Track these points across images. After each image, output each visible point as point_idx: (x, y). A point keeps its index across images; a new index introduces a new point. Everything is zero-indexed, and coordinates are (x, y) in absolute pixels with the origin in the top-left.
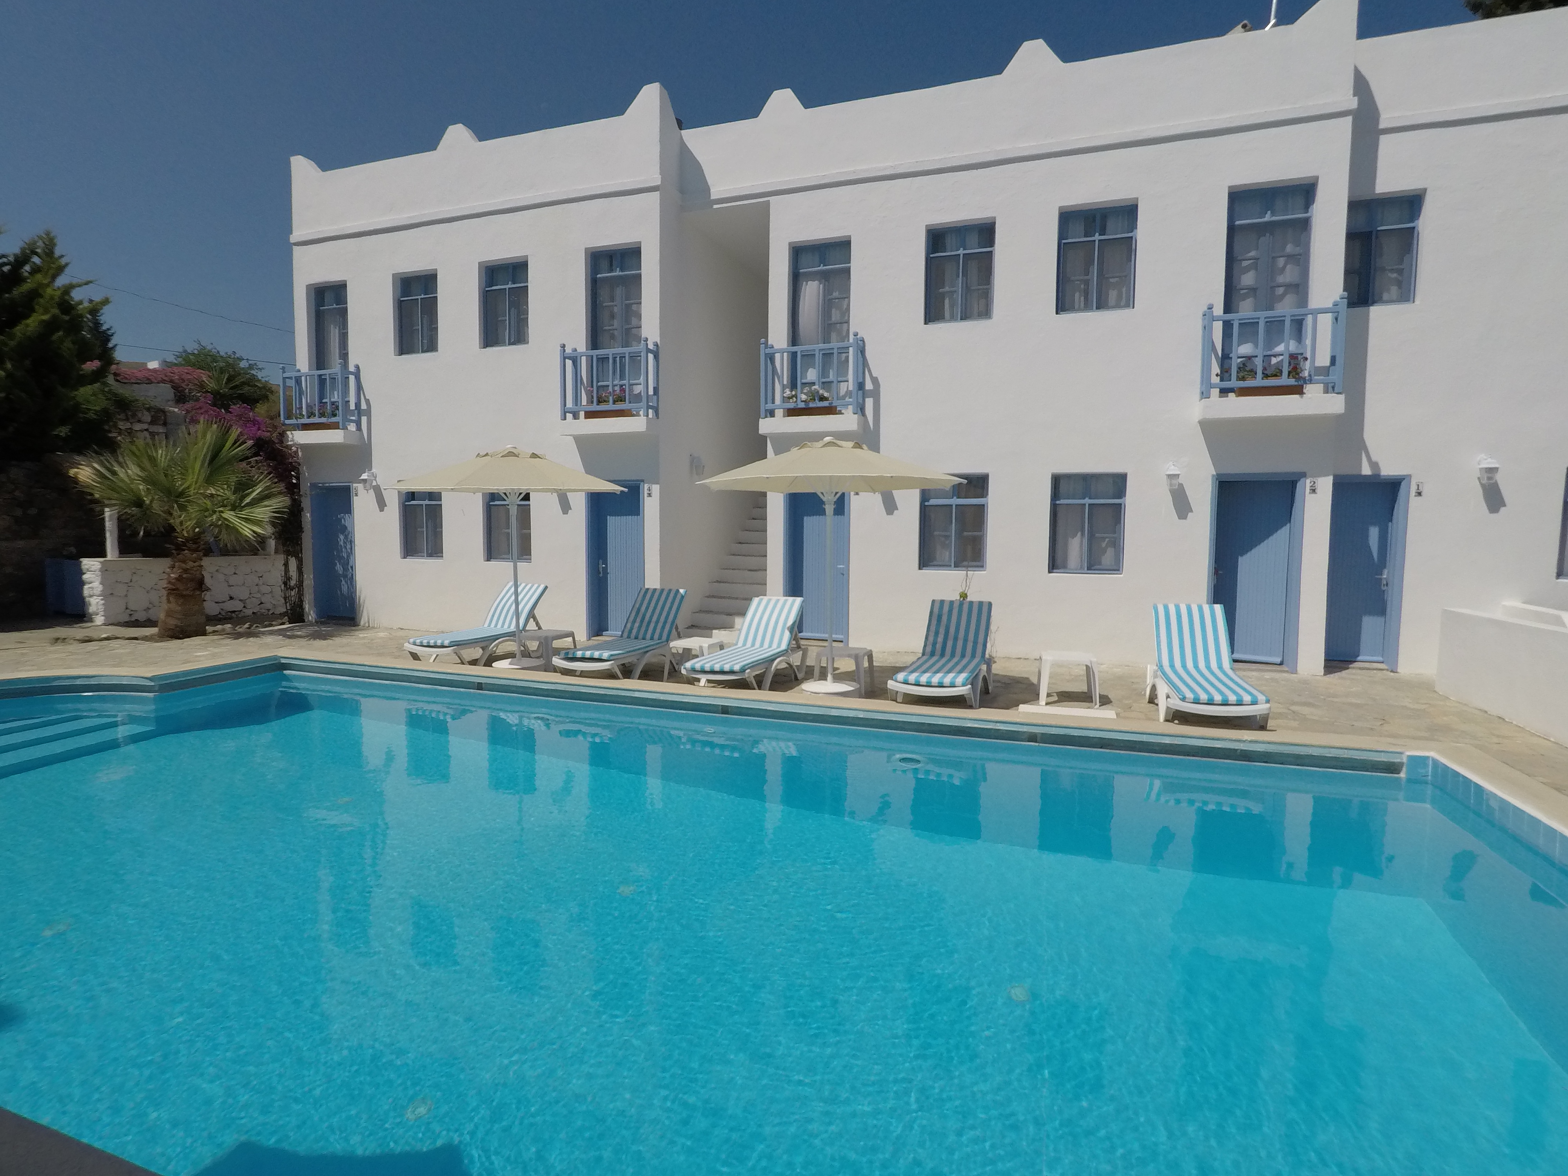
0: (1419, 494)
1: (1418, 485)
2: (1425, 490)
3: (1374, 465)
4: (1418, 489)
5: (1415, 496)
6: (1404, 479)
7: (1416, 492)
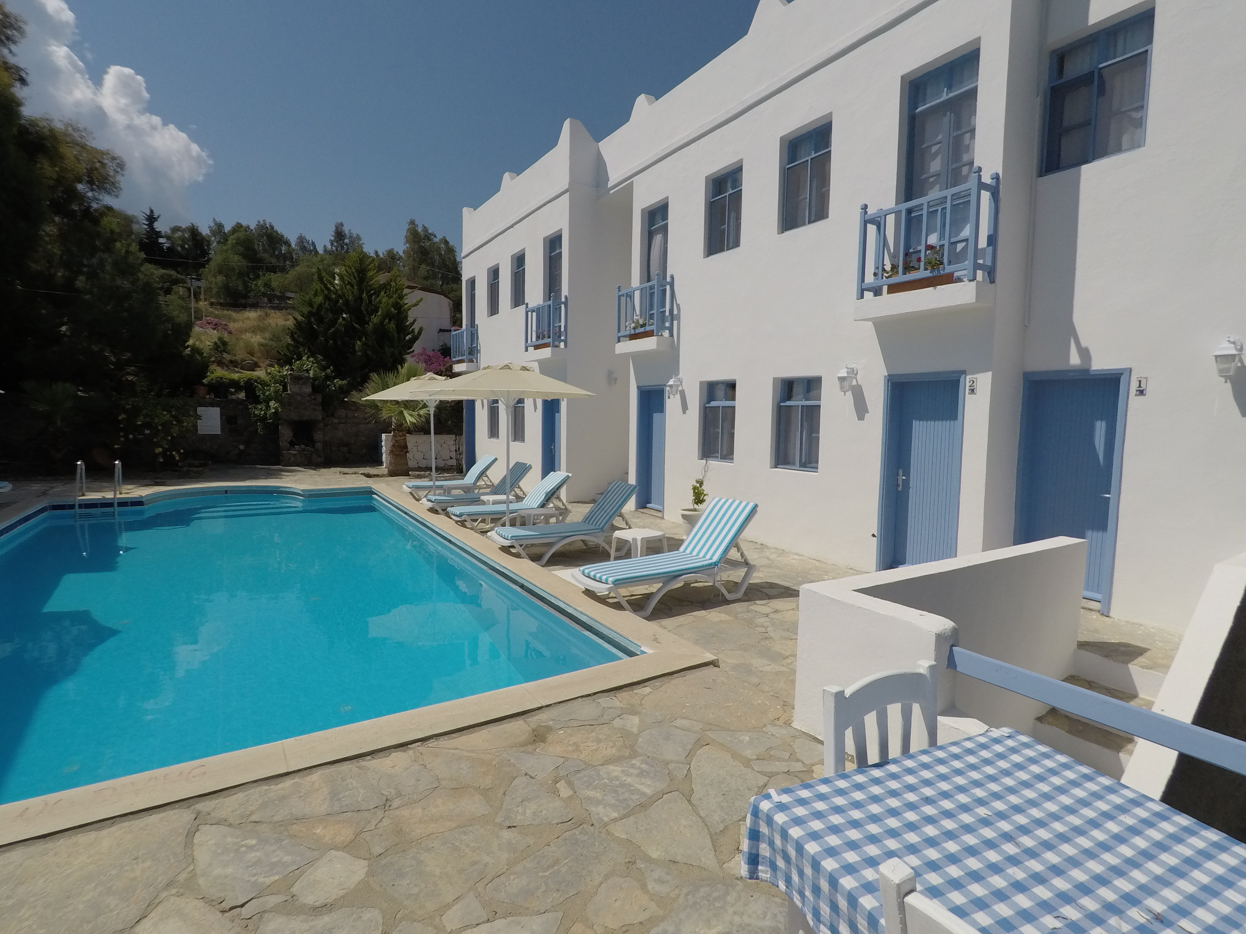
0: (1141, 392)
1: (1140, 381)
2: (1150, 390)
3: (1085, 353)
4: (1140, 386)
5: (1136, 395)
6: (1122, 374)
7: (1137, 391)
